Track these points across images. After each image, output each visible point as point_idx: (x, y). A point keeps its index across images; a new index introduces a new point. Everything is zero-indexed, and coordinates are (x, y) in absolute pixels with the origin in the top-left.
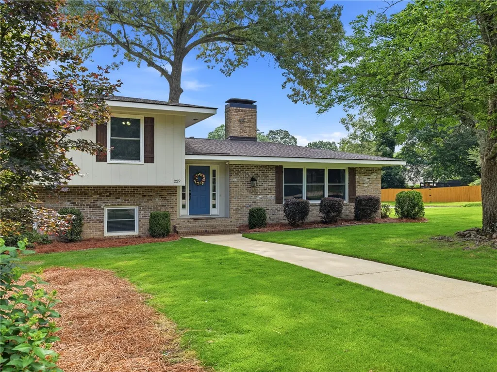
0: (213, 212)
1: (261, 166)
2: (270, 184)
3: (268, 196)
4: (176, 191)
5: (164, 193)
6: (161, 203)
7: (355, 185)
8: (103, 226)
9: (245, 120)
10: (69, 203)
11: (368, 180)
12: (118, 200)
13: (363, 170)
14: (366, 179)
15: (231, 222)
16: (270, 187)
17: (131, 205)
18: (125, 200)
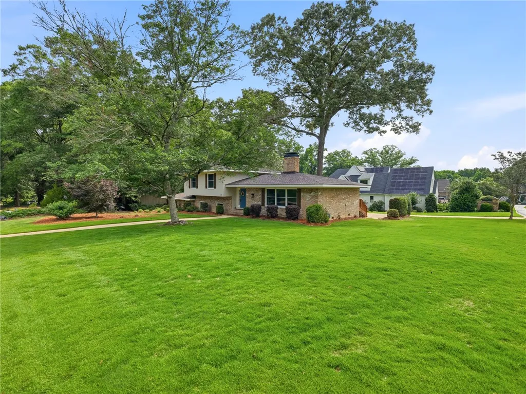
3: (259, 202)
5: (228, 199)
6: (227, 202)
7: (301, 199)
13: (305, 190)
14: (307, 195)
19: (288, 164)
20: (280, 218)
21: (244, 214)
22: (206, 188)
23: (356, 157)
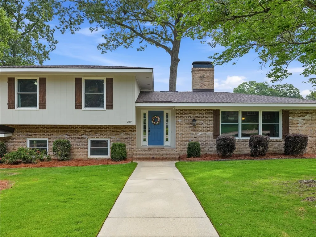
0: (166, 144)
1: (201, 110)
2: (209, 123)
3: (207, 133)
4: (136, 129)
5: (127, 130)
6: (124, 137)
7: (289, 125)
8: (87, 151)
9: (205, 77)
10: (66, 136)
11: (303, 121)
12: (96, 134)
13: (296, 112)
14: (300, 120)
15: (177, 151)
16: (208, 126)
17: (104, 138)
18: (101, 134)
19: (202, 78)
22: (79, 107)
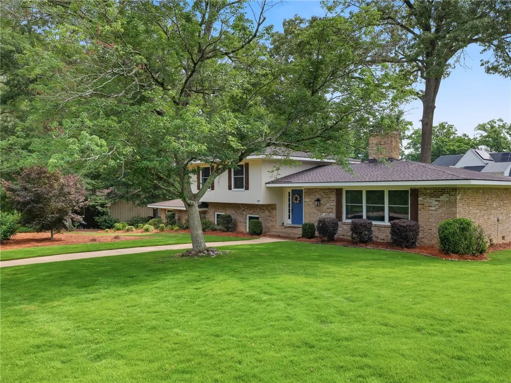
1: (325, 190)
2: (332, 204)
3: (330, 214)
4: (276, 207)
5: (270, 208)
7: (418, 208)
8: (246, 226)
10: (234, 211)
11: (437, 203)
12: (251, 211)
14: (433, 201)
16: (331, 207)
17: (256, 214)
20: (378, 244)
21: (303, 236)
22: (230, 188)
23: (465, 135)
